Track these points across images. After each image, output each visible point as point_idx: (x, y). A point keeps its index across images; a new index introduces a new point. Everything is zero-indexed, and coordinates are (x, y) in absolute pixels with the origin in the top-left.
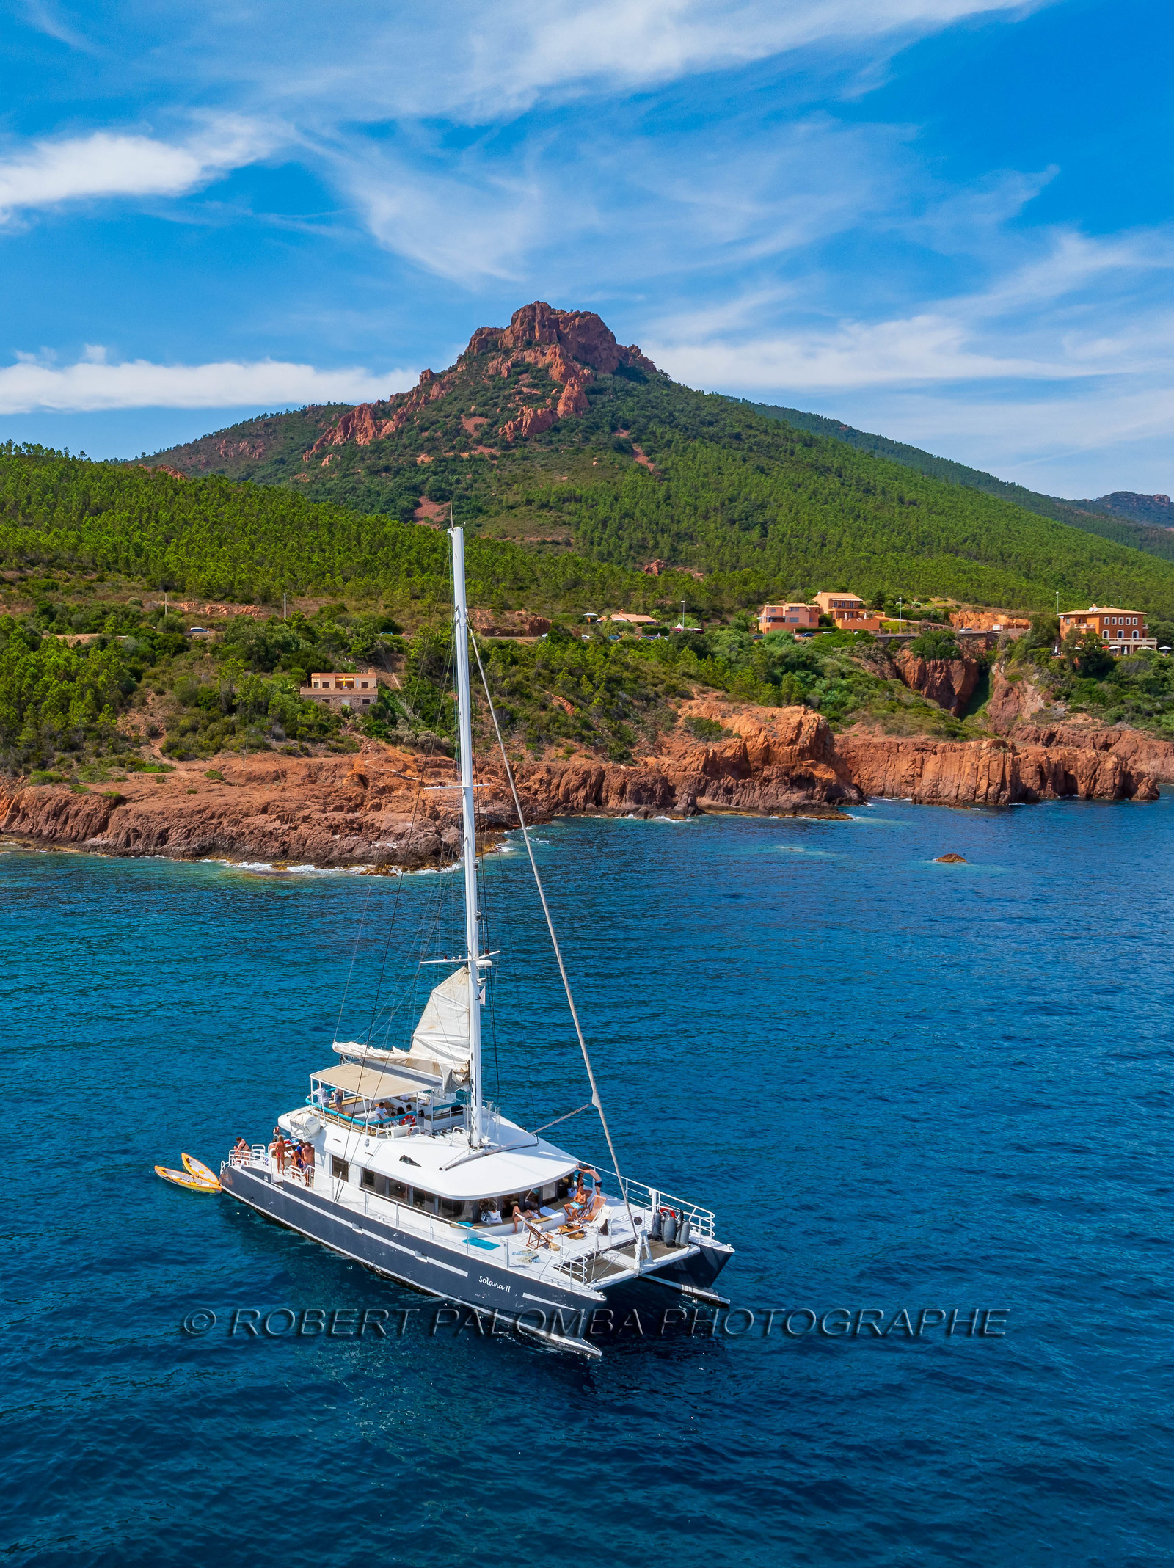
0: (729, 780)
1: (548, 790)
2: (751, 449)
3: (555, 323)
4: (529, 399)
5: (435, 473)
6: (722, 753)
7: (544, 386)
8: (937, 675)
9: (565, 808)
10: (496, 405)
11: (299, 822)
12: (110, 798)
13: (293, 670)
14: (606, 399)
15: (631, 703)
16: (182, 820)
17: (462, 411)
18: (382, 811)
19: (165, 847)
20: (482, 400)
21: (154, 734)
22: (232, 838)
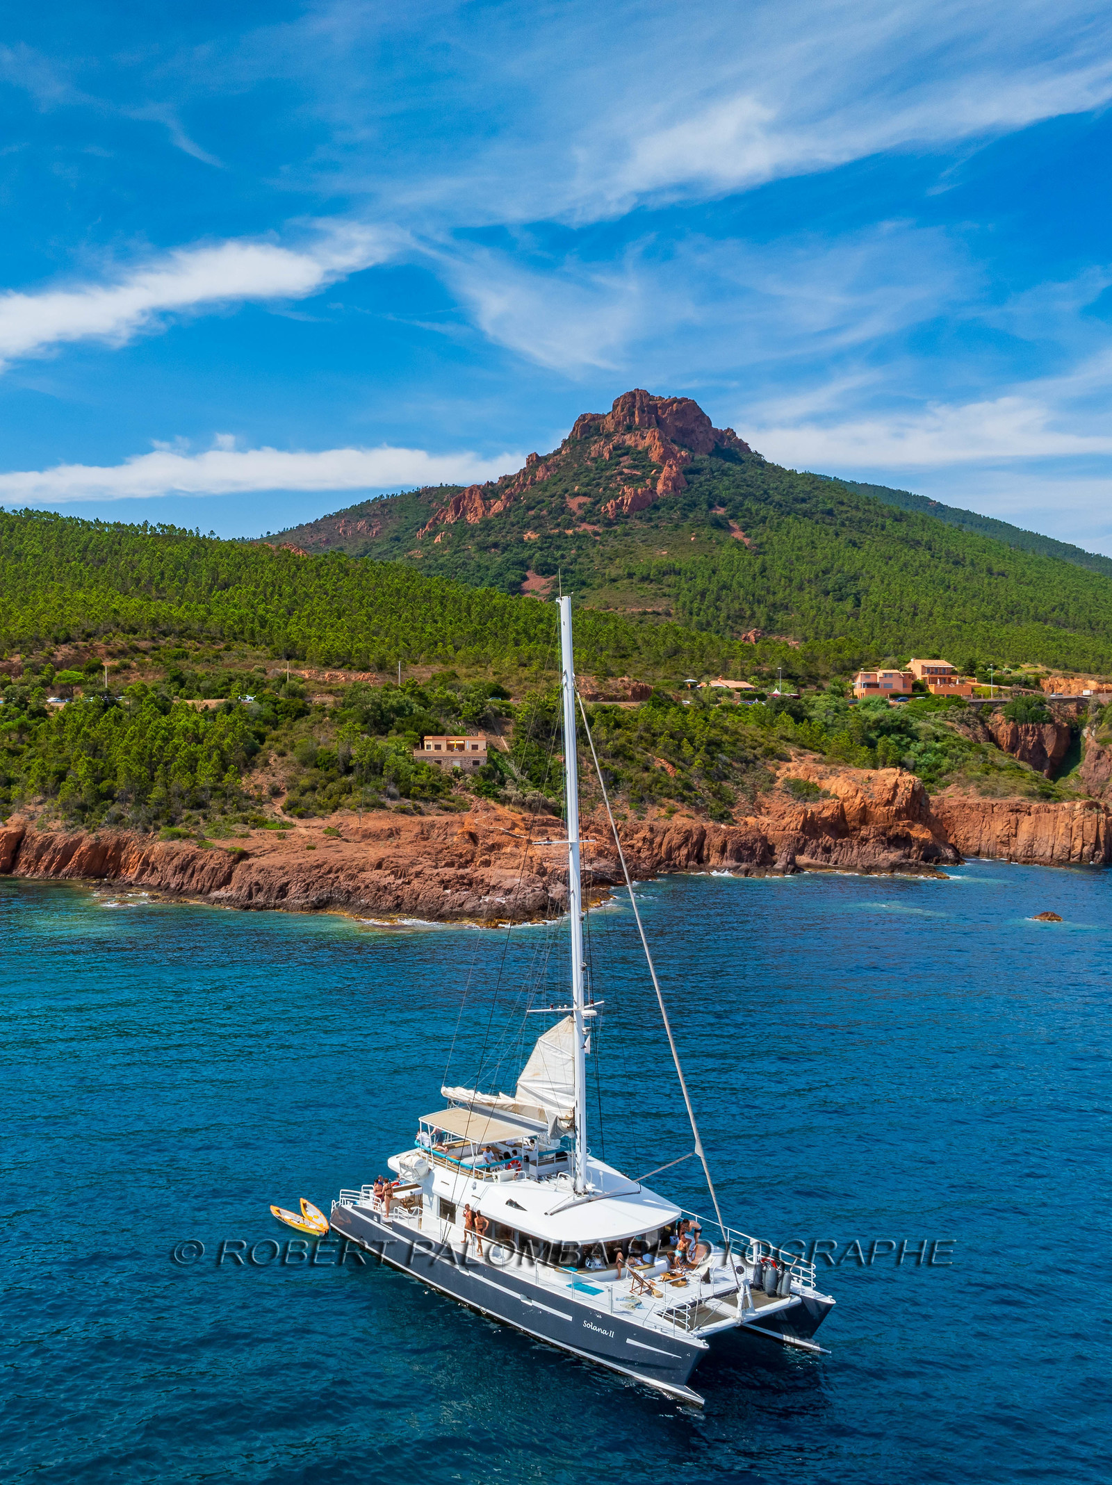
0: (827, 840)
1: (651, 848)
2: (843, 525)
3: (654, 409)
4: (630, 480)
5: (541, 549)
6: (820, 813)
7: (644, 467)
8: (1029, 738)
9: (668, 866)
10: (598, 485)
11: (412, 877)
12: (234, 853)
13: (407, 733)
14: (702, 479)
15: (731, 765)
16: (302, 875)
17: (566, 491)
18: (492, 868)
19: (285, 900)
20: (586, 480)
21: (276, 793)
22: (348, 892)
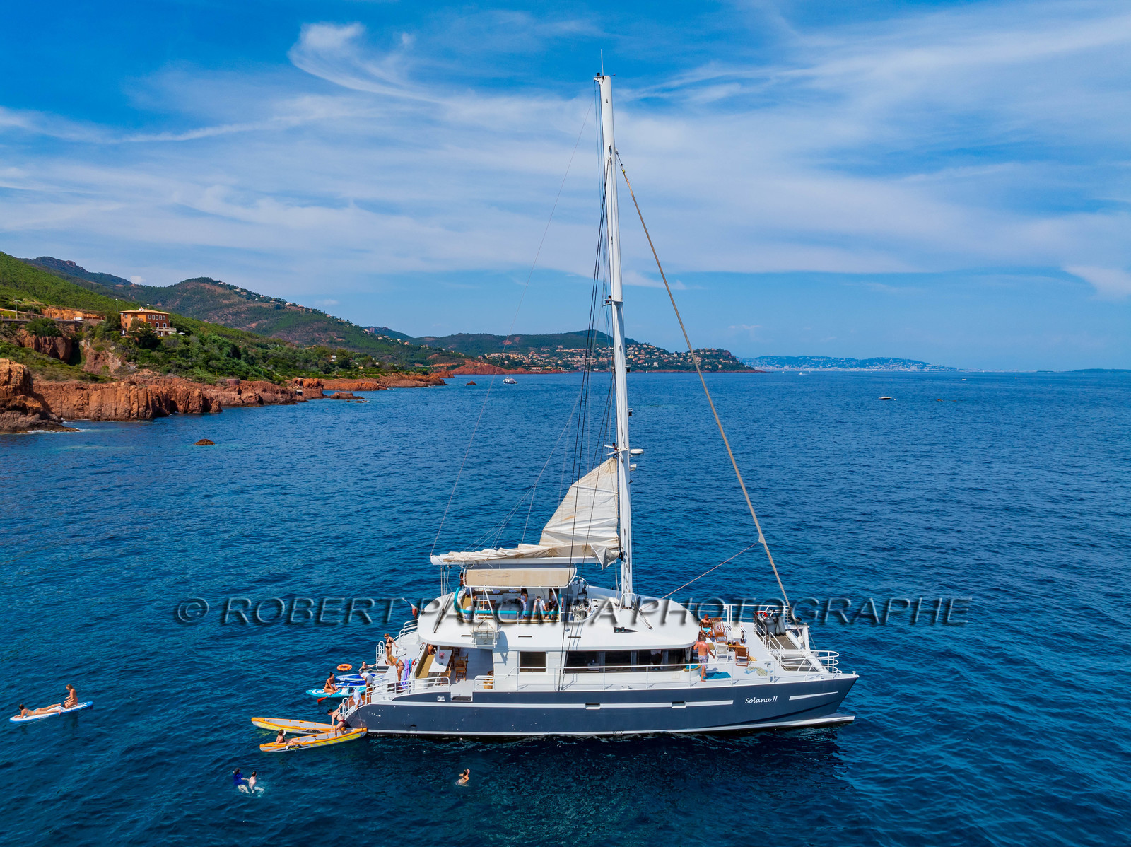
8: (47, 346)
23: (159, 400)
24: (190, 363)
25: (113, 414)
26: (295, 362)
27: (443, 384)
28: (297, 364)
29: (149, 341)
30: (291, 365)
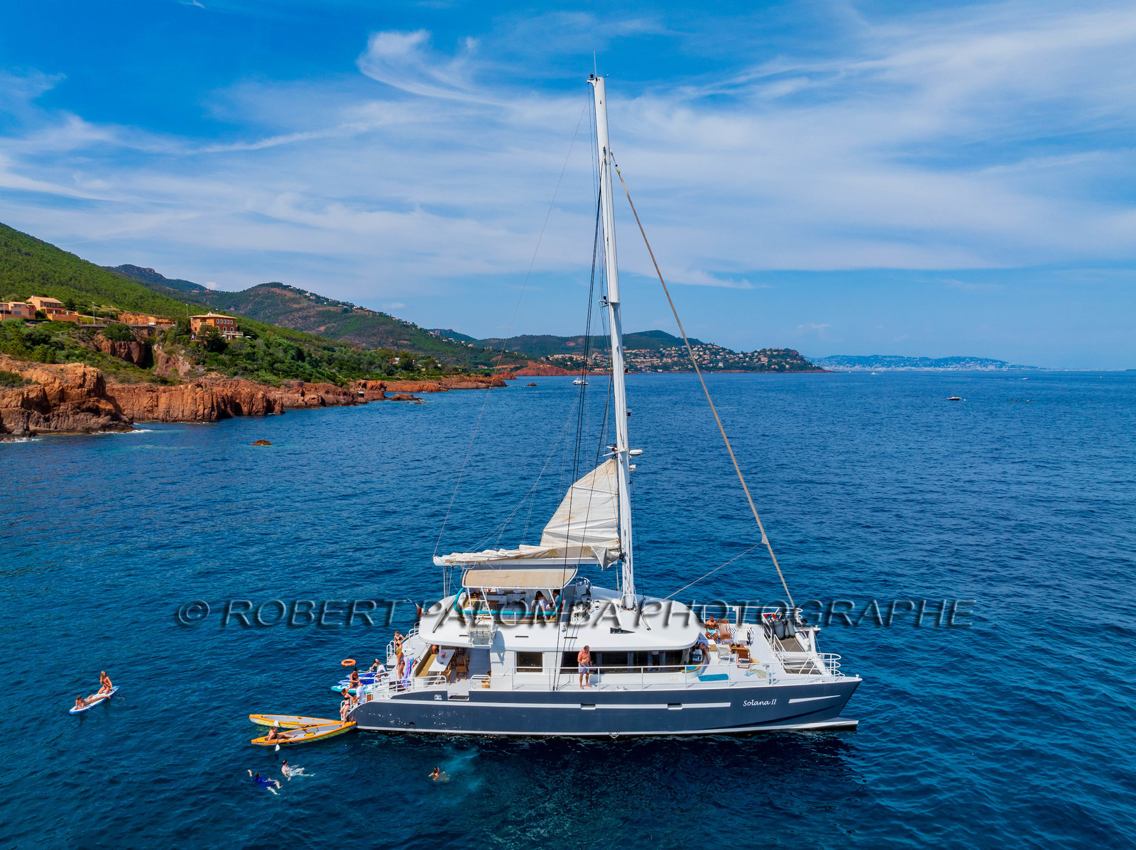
6: (27, 395)
8: (122, 350)
23: (224, 401)
24: (256, 366)
25: (180, 416)
26: (359, 365)
27: (503, 385)
28: (361, 367)
29: (216, 345)
30: (356, 368)
